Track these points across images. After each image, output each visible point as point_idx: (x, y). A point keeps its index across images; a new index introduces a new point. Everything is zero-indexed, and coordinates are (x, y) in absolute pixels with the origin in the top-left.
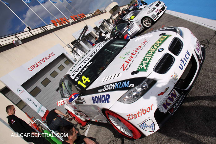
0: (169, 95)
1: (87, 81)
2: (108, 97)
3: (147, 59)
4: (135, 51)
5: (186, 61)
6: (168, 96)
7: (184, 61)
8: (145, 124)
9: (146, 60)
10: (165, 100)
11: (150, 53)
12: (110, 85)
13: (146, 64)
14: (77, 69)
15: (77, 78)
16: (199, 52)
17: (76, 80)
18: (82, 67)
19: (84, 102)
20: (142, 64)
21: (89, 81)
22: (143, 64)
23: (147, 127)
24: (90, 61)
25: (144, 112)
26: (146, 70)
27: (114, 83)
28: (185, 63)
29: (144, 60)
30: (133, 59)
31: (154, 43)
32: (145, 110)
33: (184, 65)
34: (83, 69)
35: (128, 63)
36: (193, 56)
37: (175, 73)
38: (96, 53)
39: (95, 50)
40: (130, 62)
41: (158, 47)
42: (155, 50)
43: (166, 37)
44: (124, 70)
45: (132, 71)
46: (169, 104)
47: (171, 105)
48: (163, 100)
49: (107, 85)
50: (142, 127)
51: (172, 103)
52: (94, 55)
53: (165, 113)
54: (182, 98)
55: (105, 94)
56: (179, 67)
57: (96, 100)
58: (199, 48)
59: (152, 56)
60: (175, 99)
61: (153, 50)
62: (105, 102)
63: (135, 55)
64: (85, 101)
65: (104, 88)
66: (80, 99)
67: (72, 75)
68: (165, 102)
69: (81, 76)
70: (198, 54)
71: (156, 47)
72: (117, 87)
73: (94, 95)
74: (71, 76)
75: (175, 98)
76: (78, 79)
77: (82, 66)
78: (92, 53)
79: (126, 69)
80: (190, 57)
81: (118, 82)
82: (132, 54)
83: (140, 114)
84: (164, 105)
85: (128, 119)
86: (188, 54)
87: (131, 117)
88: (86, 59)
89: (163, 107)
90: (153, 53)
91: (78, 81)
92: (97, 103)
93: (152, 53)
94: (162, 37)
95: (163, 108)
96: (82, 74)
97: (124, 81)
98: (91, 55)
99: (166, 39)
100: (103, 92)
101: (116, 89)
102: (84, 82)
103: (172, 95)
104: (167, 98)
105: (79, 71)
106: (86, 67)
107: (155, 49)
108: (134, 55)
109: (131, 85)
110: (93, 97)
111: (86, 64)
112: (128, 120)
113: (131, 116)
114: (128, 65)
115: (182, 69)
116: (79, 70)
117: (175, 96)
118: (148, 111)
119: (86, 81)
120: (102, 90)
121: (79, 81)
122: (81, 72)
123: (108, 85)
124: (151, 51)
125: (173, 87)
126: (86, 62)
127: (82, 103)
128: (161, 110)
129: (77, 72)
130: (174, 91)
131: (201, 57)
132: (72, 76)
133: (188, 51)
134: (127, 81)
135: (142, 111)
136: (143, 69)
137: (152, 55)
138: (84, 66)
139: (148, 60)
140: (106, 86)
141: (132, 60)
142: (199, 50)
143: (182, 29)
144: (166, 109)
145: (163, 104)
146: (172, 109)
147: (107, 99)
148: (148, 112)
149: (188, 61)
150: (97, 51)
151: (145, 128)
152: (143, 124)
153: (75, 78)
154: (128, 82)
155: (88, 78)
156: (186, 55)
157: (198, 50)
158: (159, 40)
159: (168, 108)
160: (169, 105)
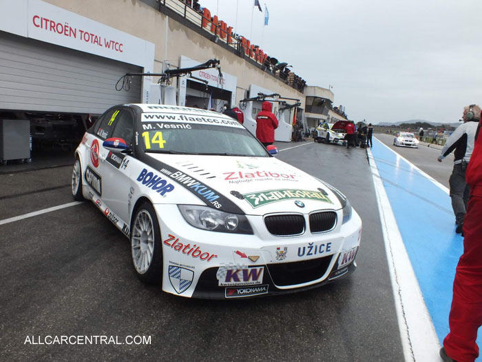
0: (249, 267)
1: (158, 144)
2: (169, 188)
3: (271, 195)
4: (266, 174)
5: (315, 253)
6: (246, 267)
7: (314, 249)
8: (180, 272)
9: (268, 196)
10: (238, 268)
11: (283, 193)
12: (188, 178)
13: (262, 200)
14: (162, 115)
15: (149, 125)
16: (343, 263)
17: (144, 126)
18: (171, 120)
19: (124, 167)
20: (257, 195)
21: (162, 146)
22: (259, 196)
23: (178, 278)
24: (190, 124)
25: (196, 254)
26: (255, 206)
27: (197, 181)
28: (311, 254)
29: (264, 193)
30: (253, 179)
31: (301, 189)
32: (200, 252)
33: (309, 254)
34: (169, 123)
35: (241, 177)
36: (330, 257)
37: (286, 249)
38: (208, 123)
39: (212, 119)
40: (245, 178)
41: (301, 197)
42: (292, 198)
43: (324, 198)
44: (227, 179)
45: (236, 190)
46: (237, 279)
47: (238, 283)
48: (234, 265)
49: (183, 174)
50: (170, 271)
51: (242, 282)
52: (203, 123)
53: (220, 285)
54: (261, 292)
55: (169, 181)
56: (299, 249)
57: (146, 177)
58: (349, 259)
59: (280, 199)
60: (250, 280)
61: (290, 194)
62: (158, 191)
63: (260, 178)
64: (126, 166)
65: (175, 174)
66: (122, 157)
67: (147, 115)
68: (234, 271)
69: (158, 129)
70: (340, 263)
71: (296, 195)
72: (195, 188)
73: (150, 169)
74: (143, 115)
75: (253, 280)
76: (148, 128)
77: (174, 118)
78: (204, 117)
79: (231, 180)
80: (325, 254)
81: (202, 184)
82: (258, 173)
83: (187, 250)
84: (229, 272)
85: (165, 242)
86: (328, 247)
87: (171, 242)
88: (187, 116)
89: (226, 272)
90: (287, 197)
91: (147, 130)
92: (143, 183)
93: (284, 196)
94: (319, 193)
95: (224, 275)
96: (162, 127)
97: (213, 190)
98: (200, 117)
99: (321, 199)
100: (169, 176)
101: (191, 190)
102: (154, 141)
103: (254, 272)
104: (244, 268)
105: (161, 120)
106: (178, 126)
107: (293, 196)
108: (259, 175)
109: (215, 203)
110: (145, 170)
111: (181, 121)
112: (163, 242)
113: (173, 241)
114: (238, 180)
115: (299, 255)
116: (163, 118)
117: (255, 278)
118: (203, 257)
119: (157, 142)
120: (169, 173)
121: (147, 132)
122: (162, 124)
123: (185, 175)
124: (286, 193)
125: (265, 264)
126: (184, 118)
127: (118, 166)
128: (219, 275)
129: (159, 118)
130: (261, 269)
131: (339, 272)
132: (145, 116)
133: (330, 243)
134: (217, 193)
135: (195, 249)
136: (252, 202)
137: (283, 198)
138: (176, 121)
139: (270, 198)
140: (181, 174)
141: (249, 179)
142: (346, 262)
143: (354, 214)
144: (226, 281)
145: (230, 269)
146: (233, 289)
147: (165, 189)
148: (201, 258)
149: (319, 255)
150: (214, 124)
151: (173, 276)
152: (176, 269)
153: (146, 123)
154: (217, 197)
155: (165, 142)
156: (323, 245)
157: (345, 259)
158: (311, 192)
159: (229, 283)
160: (235, 281)
